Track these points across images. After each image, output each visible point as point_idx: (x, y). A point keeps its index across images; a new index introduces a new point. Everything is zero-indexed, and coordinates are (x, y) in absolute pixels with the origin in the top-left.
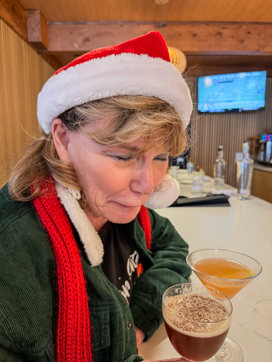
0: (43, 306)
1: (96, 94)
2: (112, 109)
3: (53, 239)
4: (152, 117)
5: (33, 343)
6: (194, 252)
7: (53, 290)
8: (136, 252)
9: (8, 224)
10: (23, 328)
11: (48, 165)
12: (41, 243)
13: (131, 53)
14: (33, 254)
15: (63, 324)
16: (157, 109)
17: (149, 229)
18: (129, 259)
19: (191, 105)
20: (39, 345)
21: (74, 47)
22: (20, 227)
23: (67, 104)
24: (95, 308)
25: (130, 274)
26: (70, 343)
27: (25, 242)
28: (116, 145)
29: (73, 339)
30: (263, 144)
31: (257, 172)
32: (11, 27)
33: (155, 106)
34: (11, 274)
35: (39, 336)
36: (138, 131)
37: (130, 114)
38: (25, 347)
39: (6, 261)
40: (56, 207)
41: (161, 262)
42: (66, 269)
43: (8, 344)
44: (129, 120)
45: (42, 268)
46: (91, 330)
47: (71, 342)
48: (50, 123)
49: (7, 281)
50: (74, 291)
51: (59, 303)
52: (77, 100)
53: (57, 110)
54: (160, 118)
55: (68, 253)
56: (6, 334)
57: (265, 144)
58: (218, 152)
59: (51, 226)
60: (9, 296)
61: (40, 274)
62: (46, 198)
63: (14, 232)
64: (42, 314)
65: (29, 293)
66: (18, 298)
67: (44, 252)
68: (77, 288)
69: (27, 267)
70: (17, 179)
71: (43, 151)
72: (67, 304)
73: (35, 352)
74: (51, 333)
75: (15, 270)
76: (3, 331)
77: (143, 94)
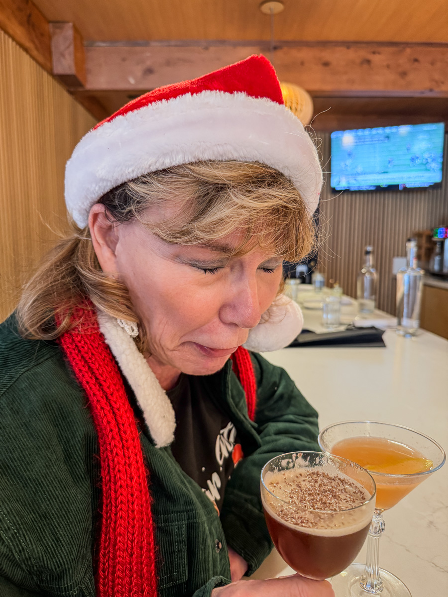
0: (76, 512)
1: (161, 160)
2: (188, 184)
3: (93, 401)
4: (254, 195)
5: (61, 574)
6: (331, 427)
7: (93, 486)
8: (231, 425)
9: (18, 376)
10: (45, 548)
11: (83, 280)
12: (73, 408)
13: (218, 91)
14: (60, 425)
15: (109, 544)
16: (263, 182)
17: (253, 385)
18: (219, 436)
19: (320, 177)
20: (70, 577)
21: (129, 82)
22: (39, 381)
23: (113, 177)
24: (162, 516)
25: (221, 462)
26: (121, 575)
27: (47, 406)
28: (195, 243)
29: (126, 568)
30: (438, 243)
31: (428, 289)
32: (26, 50)
33: (259, 177)
34: (25, 458)
35: (71, 561)
36: (231, 219)
37: (218, 191)
38: (48, 581)
39: (16, 437)
40: (97, 348)
41: (273, 441)
42: (115, 450)
43: (19, 577)
44: (216, 201)
45: (75, 449)
46: (155, 552)
47: (122, 573)
48: (86, 210)
49: (17, 470)
50: (127, 487)
51: (102, 507)
52: (130, 170)
53: (97, 188)
54: (268, 198)
55: (118, 424)
56: (15, 558)
57: (442, 244)
58: (364, 257)
59: (89, 379)
60: (21, 496)
61: (71, 460)
62: (81, 334)
63: (29, 389)
64: (75, 526)
65: (54, 491)
66: (35, 499)
67: (78, 422)
68: (133, 483)
69: (51, 447)
70: (32, 304)
71: (74, 257)
72: (117, 509)
73: (63, 589)
74: (89, 556)
75: (32, 452)
76: (10, 554)
77: (239, 158)
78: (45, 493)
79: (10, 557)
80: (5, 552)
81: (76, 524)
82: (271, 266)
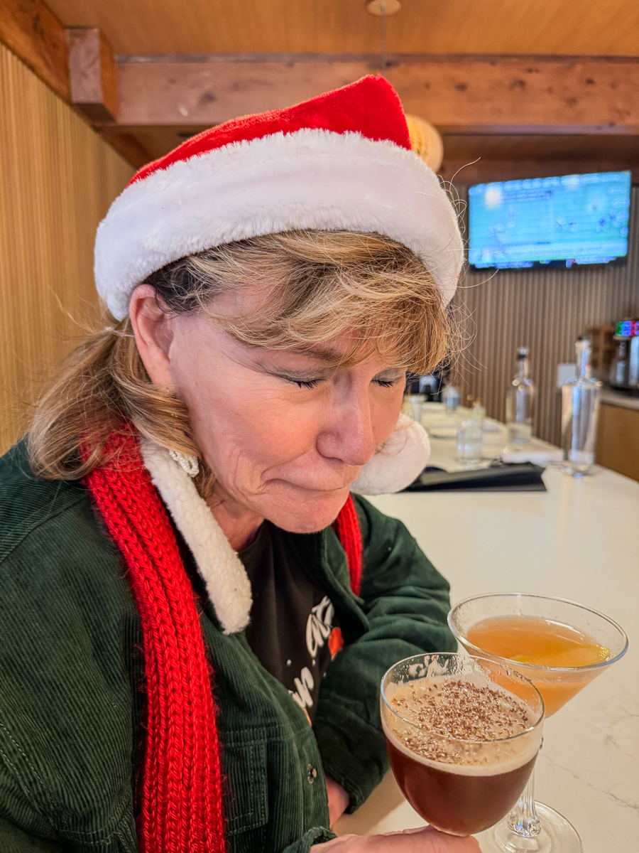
0: (110, 728)
1: (240, 228)
2: (278, 262)
3: (134, 568)
4: (372, 281)
5: (88, 816)
6: (466, 602)
7: (134, 689)
8: (327, 600)
9: (27, 533)
10: (65, 780)
11: (123, 395)
12: (105, 578)
13: (321, 129)
14: (87, 603)
15: (157, 772)
16: (384, 262)
17: (358, 545)
18: (310, 616)
19: (461, 253)
20: (101, 820)
21: (180, 114)
22: (56, 540)
23: (169, 249)
24: (232, 732)
25: (313, 653)
26: (174, 816)
27: (69, 577)
28: (286, 347)
29: (181, 806)
30: (622, 344)
31: (607, 409)
32: (32, 68)
33: (379, 255)
35: (103, 798)
36: (339, 315)
37: (321, 274)
38: (69, 825)
40: (140, 492)
41: (385, 623)
42: (165, 639)
43: (28, 819)
44: (317, 289)
45: (109, 637)
46: (222, 784)
47: (176, 813)
48: (125, 293)
49: (25, 667)
50: (182, 692)
51: (147, 720)
52: (195, 240)
53: (145, 264)
54: (392, 286)
55: (169, 601)
56: (24, 793)
57: (628, 344)
58: (516, 363)
59: (128, 537)
60: (32, 705)
61: (104, 653)
62: (118, 472)
63: (42, 553)
64: (109, 748)
65: (78, 697)
66: (52, 709)
67: (113, 598)
68: (191, 686)
69: (73, 635)
70: (49, 429)
71: (110, 361)
72: (168, 722)
73: (91, 836)
74: (128, 790)
75: (46, 642)
76: (16, 787)
77: (350, 227)
79: (16, 792)
80: (9, 785)
81: (110, 745)
82: (389, 377)
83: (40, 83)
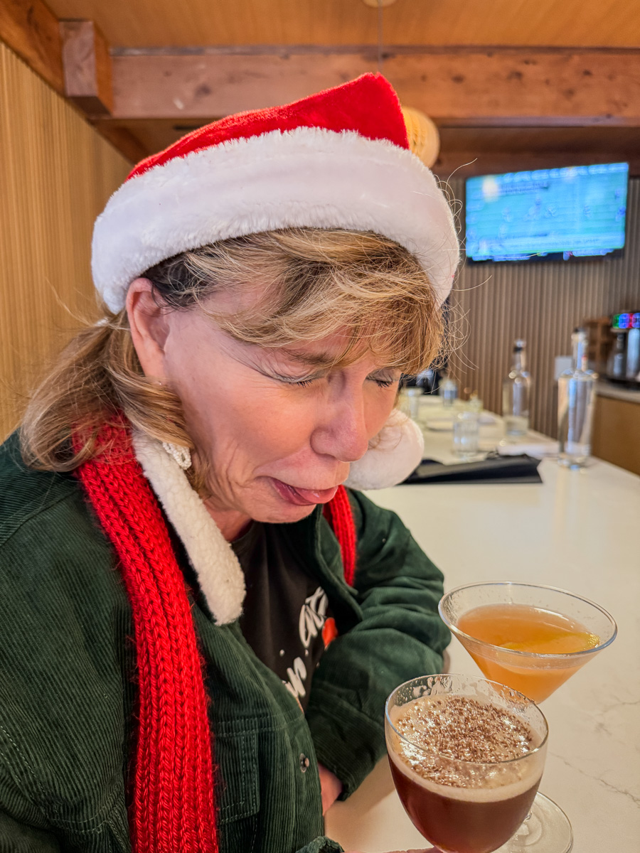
0: (101, 718)
1: (236, 225)
2: (274, 260)
3: (126, 560)
4: (367, 281)
5: (79, 805)
6: (458, 591)
7: (126, 680)
8: (321, 591)
9: (19, 526)
10: (56, 769)
11: (116, 387)
12: (96, 571)
13: (318, 128)
14: (78, 594)
15: (149, 761)
16: (379, 261)
17: (352, 536)
18: (304, 607)
19: (456, 253)
20: (91, 809)
21: (175, 106)
22: (48, 532)
23: (165, 245)
24: (224, 723)
25: (306, 643)
26: (165, 805)
27: (60, 568)
28: (281, 345)
29: (173, 795)
30: (619, 336)
31: (604, 401)
32: (26, 61)
33: (374, 254)
34: (28, 642)
35: (94, 787)
36: (334, 314)
37: (315, 274)
38: (60, 814)
39: (16, 612)
40: (132, 485)
41: (379, 613)
42: (156, 631)
43: (20, 807)
44: (313, 286)
45: (100, 629)
46: (214, 774)
47: (168, 802)
48: (122, 287)
49: (17, 658)
50: (174, 682)
51: (139, 711)
52: (191, 236)
53: (141, 259)
54: (386, 285)
55: (161, 593)
56: (15, 783)
57: (625, 336)
58: (513, 355)
59: (120, 529)
60: (23, 695)
61: (95, 644)
62: (109, 465)
63: (34, 545)
64: (100, 738)
65: (69, 688)
66: (43, 699)
67: (104, 590)
68: (183, 676)
69: (65, 627)
70: (42, 419)
71: (104, 353)
72: (159, 713)
73: (82, 824)
74: (120, 780)
75: (37, 633)
76: (7, 777)
77: (346, 226)
78: (56, 691)
79: (7, 781)
81: (101, 736)
83: (34, 76)
